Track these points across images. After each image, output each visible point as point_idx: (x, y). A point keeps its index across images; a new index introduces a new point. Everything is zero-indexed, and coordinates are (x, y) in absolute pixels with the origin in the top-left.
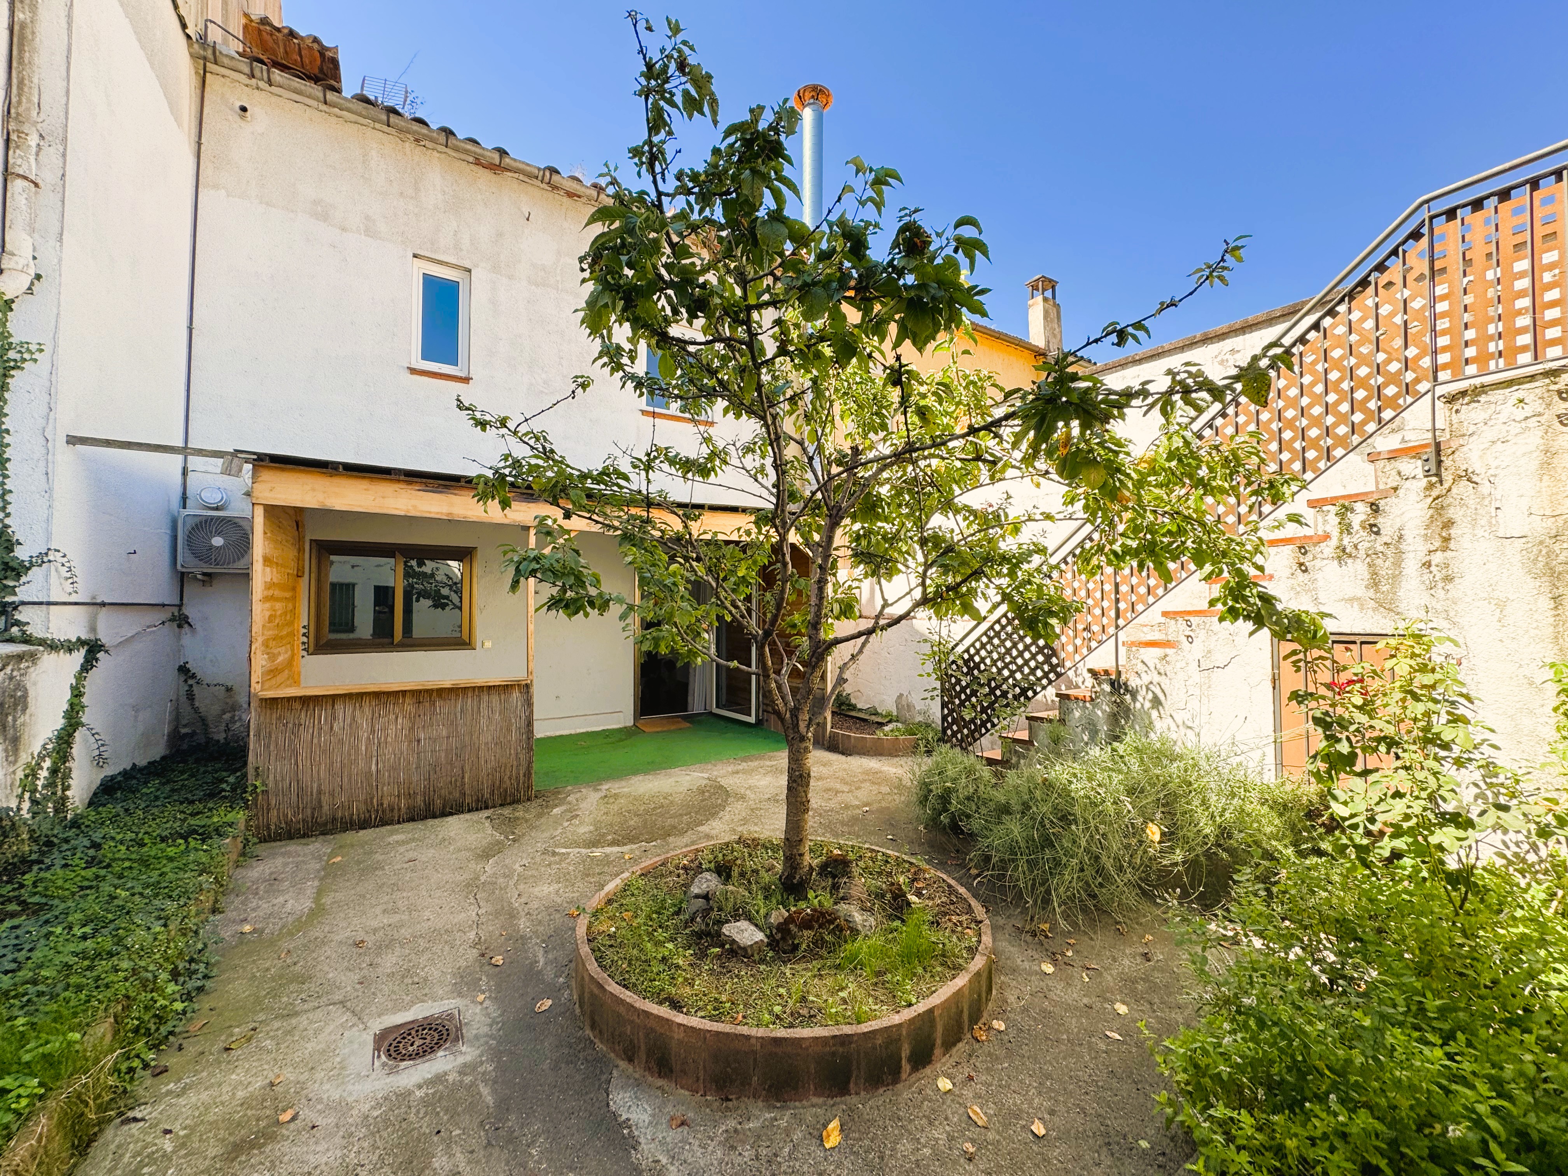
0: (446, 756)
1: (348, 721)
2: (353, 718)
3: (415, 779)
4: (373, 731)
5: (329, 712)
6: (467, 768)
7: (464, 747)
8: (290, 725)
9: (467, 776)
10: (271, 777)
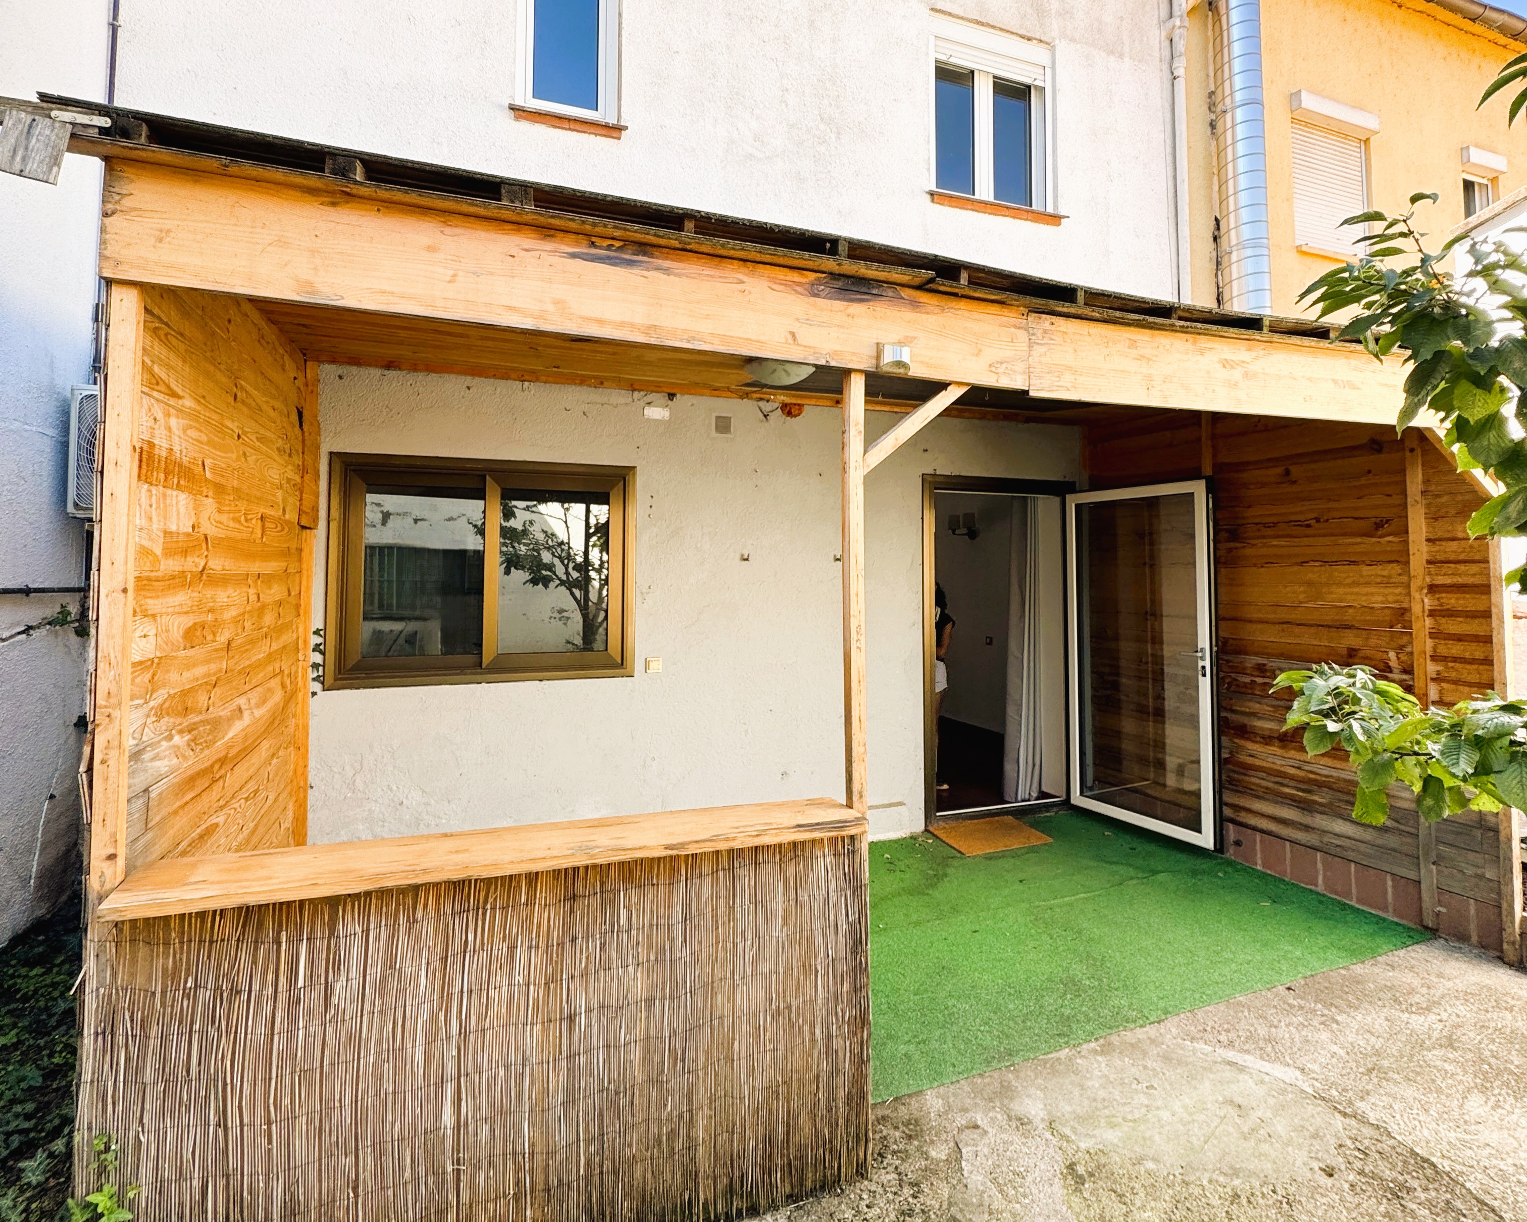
0: (646, 1058)
1: (375, 972)
2: (390, 963)
3: (562, 1136)
4: (445, 998)
5: (321, 944)
6: (701, 1095)
7: (691, 1030)
8: (204, 995)
9: (701, 1122)
10: (146, 1172)
